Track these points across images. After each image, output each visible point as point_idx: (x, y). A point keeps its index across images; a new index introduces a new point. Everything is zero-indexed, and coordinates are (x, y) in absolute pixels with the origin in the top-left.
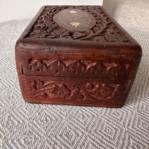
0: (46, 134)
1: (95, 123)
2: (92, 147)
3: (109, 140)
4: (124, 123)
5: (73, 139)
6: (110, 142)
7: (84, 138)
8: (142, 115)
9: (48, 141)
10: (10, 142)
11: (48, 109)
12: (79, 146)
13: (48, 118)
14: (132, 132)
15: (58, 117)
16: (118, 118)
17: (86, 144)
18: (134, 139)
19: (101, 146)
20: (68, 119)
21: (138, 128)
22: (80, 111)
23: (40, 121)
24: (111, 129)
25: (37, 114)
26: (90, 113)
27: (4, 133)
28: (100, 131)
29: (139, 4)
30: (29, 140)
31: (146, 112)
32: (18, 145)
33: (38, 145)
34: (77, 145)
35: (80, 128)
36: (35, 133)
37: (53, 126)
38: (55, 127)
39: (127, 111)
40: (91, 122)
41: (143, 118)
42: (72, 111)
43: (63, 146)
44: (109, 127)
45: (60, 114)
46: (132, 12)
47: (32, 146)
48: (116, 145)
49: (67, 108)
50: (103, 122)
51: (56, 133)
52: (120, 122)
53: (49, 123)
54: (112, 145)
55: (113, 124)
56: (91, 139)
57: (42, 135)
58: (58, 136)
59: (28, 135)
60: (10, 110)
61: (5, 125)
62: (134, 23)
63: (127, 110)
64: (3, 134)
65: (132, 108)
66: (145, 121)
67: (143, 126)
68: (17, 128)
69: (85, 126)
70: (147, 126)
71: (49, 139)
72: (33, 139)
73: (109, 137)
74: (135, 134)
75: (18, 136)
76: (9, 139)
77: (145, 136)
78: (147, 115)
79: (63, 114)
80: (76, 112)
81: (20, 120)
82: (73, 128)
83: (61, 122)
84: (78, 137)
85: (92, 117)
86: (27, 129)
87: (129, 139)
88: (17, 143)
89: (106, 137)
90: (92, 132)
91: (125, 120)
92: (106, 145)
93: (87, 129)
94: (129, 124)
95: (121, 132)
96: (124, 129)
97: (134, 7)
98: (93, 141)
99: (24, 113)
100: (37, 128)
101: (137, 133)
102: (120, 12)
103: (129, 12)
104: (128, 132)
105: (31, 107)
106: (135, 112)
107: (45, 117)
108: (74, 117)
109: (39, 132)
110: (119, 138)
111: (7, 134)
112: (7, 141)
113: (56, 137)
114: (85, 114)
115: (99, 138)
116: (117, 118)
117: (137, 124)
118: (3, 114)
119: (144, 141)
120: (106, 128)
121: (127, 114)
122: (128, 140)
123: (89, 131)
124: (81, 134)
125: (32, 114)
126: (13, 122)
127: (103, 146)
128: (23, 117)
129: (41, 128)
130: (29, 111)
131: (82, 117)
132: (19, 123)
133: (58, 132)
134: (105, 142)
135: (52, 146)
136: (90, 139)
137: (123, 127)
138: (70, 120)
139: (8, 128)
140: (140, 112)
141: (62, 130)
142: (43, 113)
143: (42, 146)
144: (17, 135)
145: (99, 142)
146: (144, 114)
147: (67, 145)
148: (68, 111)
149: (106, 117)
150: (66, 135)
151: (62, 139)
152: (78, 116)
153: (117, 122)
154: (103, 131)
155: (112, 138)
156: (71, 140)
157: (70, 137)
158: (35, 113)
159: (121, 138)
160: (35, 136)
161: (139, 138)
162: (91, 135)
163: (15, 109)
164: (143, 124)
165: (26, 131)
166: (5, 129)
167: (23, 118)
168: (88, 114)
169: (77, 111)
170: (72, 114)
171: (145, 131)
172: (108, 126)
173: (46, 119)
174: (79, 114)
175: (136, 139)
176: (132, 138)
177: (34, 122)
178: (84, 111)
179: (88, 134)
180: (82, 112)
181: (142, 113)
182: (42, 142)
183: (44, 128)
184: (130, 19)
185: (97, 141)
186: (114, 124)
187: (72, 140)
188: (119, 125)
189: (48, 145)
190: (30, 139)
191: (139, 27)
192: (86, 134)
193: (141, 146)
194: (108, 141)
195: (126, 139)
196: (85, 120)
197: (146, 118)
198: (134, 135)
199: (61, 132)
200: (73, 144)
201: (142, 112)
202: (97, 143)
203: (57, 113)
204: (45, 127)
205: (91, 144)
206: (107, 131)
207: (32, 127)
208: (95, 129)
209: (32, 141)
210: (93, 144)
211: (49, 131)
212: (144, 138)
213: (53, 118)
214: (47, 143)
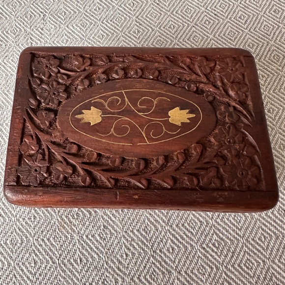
0: (122, 228)
2: (170, 245)
3: (190, 236)
7: (163, 233)
9: (124, 237)
12: (157, 243)
17: (165, 241)
18: (217, 235)
19: (180, 242)
30: (105, 236)
32: (94, 241)
34: (155, 241)
35: (161, 222)
36: (110, 228)
43: (140, 243)
47: (108, 243)
48: (196, 241)
51: (133, 228)
54: (192, 242)
57: (118, 230)
58: (135, 231)
71: (125, 234)
76: (83, 235)
84: (157, 233)
92: (186, 241)
93: (168, 223)
98: (173, 237)
109: (114, 226)
112: (82, 236)
115: (179, 233)
119: (228, 238)
122: (211, 236)
124: (160, 229)
133: (135, 227)
134: (186, 238)
135: (129, 242)
136: (170, 235)
141: (140, 224)
143: (119, 242)
144: (90, 229)
145: (179, 238)
147: (145, 241)
150: (144, 230)
151: (139, 234)
155: (194, 234)
157: (148, 231)
159: (204, 233)
160: (110, 230)
161: (223, 234)
162: (172, 230)
165: (99, 224)
182: (119, 239)
185: (177, 237)
187: (150, 236)
189: (124, 241)
192: (167, 229)
195: (209, 235)
199: (139, 227)
200: (150, 240)
202: (177, 239)
204: (121, 220)
205: (169, 241)
209: (108, 237)
210: (172, 241)
211: (125, 224)
214: (123, 239)
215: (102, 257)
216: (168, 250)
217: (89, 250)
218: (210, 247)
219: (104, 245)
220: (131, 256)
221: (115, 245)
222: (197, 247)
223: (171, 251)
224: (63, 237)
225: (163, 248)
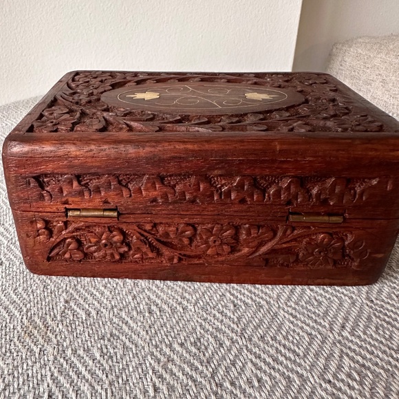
0: (148, 340)
1: (261, 321)
2: (252, 372)
3: (293, 358)
4: (331, 324)
5: (210, 353)
6: (295, 362)
7: (234, 351)
8: (378, 309)
9: (152, 354)
10: (69, 352)
11: (154, 288)
12: (224, 368)
13: (153, 308)
14: (350, 344)
15: (178, 307)
16: (317, 311)
17: (241, 364)
18: (352, 359)
19: (274, 369)
20: (200, 311)
21: (366, 336)
22: (228, 294)
23: (135, 313)
24: (298, 334)
25: (130, 298)
26: (251, 298)
27: (56, 335)
28: (274, 338)
29: (391, 47)
30: (112, 351)
31: (389, 303)
32: (87, 359)
33: (131, 361)
34: (219, 365)
36: (124, 338)
37: (165, 324)
38: (169, 327)
39: (340, 299)
40: (253, 318)
41: (380, 314)
42: (209, 294)
43: (186, 366)
44: (294, 331)
45: (182, 300)
46: (375, 65)
47: (117, 364)
48: (308, 368)
49: (199, 288)
50: (281, 319)
51: (171, 339)
52: (322, 321)
53: (156, 317)
54: (299, 369)
55: (304, 325)
56: (251, 354)
57: (140, 342)
58: (176, 346)
59: (109, 340)
60: (68, 288)
61: (59, 318)
62: (379, 93)
63: (342, 295)
64: (54, 336)
65: (354, 293)
66: (384, 320)
67: (377, 332)
68: (85, 326)
69: (238, 327)
70: (387, 332)
71: (155, 350)
72: (119, 349)
73: (294, 352)
74: (357, 349)
75: (87, 341)
76: (67, 347)
77: (380, 354)
78: (390, 308)
79: (188, 300)
80: (218, 296)
81: (90, 309)
82: (211, 329)
83: (182, 316)
84: (222, 349)
85: (255, 307)
86: (107, 330)
87: (341, 357)
88: (85, 356)
89: (287, 351)
90: (255, 339)
91: (335, 317)
92: (286, 367)
93: (242, 333)
94: (343, 327)
95: (323, 342)
96: (331, 335)
97: (379, 53)
98: (256, 358)
99: (99, 296)
100: (130, 326)
101: (361, 347)
102: (341, 65)
103: (367, 65)
104: (340, 342)
105: (117, 284)
106: (360, 300)
107: (147, 304)
108: (215, 307)
109: (133, 336)
110: (317, 355)
111: (63, 336)
112: (64, 351)
113: (170, 346)
114: (239, 301)
115: (269, 352)
116: (314, 313)
117: (364, 326)
118: (53, 296)
119: (377, 364)
120: (288, 332)
121: (341, 304)
122: (338, 359)
123: (246, 336)
124: (228, 343)
125: (119, 299)
126: (75, 313)
127: (279, 369)
128: (99, 303)
129: (138, 328)
130: (111, 292)
131: (232, 307)
132: (89, 315)
133: (176, 338)
134: (285, 362)
135: (161, 364)
136: (249, 354)
137: (329, 332)
138: (204, 313)
139: (64, 325)
140: (372, 301)
141: (185, 334)
142: (142, 297)
143: (140, 364)
144: (84, 339)
145: (269, 360)
146: (382, 307)
147: (197, 363)
148: (201, 294)
149: (290, 309)
150: (195, 344)
151: (184, 352)
152: (223, 304)
153: (316, 321)
154: (280, 338)
155: (301, 354)
156: (204, 355)
157: (203, 347)
158: (126, 297)
159: (322, 354)
160: (125, 344)
161: (364, 358)
162: (252, 346)
163: (79, 285)
164: (377, 328)
165: (103, 331)
166: (58, 326)
167: (99, 305)
168: (247, 301)
169: (221, 294)
170: (208, 301)
171: (381, 342)
172: (292, 327)
173: (149, 308)
174: (226, 302)
175: (359, 358)
176: (348, 355)
177: (123, 314)
178: (238, 295)
179: (245, 343)
180: (232, 297)
181: (377, 304)
182: (140, 357)
183: (145, 327)
184: (370, 84)
185: (265, 359)
186: (308, 325)
187: (207, 355)
188: (319, 327)
189: (152, 362)
190: (114, 349)
191: (393, 105)
192: (241, 343)
193: (369, 374)
194: (290, 359)
195: (332, 358)
196: (239, 313)
197: (386, 315)
198: (354, 351)
199: (183, 338)
200: (208, 362)
201: (378, 302)
202: (265, 362)
203: (174, 298)
204: (147, 326)
205: (250, 364)
206: (291, 338)
207: (118, 325)
208: (262, 333)
209: (118, 354)
210: (255, 365)
212: (378, 356)
213: (165, 307)
214: (150, 359)
215: (100, 391)
216: (249, 382)
217: (75, 377)
218: (342, 381)
219: (107, 368)
220: (166, 392)
221: (131, 369)
222: (314, 379)
223: (256, 384)
224: (24, 351)
225: (237, 378)
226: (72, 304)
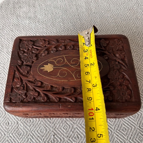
11: (78, 128)
16: (124, 133)
23: (74, 138)
25: (72, 132)
50: (114, 137)
55: (120, 139)
120: (115, 142)
125: (68, 133)
132: (61, 140)
137: (126, 141)
149: (117, 133)
153: (123, 137)
167: (63, 136)
172: (117, 140)
173: (78, 136)
177: (70, 139)
226: (55, 136)
